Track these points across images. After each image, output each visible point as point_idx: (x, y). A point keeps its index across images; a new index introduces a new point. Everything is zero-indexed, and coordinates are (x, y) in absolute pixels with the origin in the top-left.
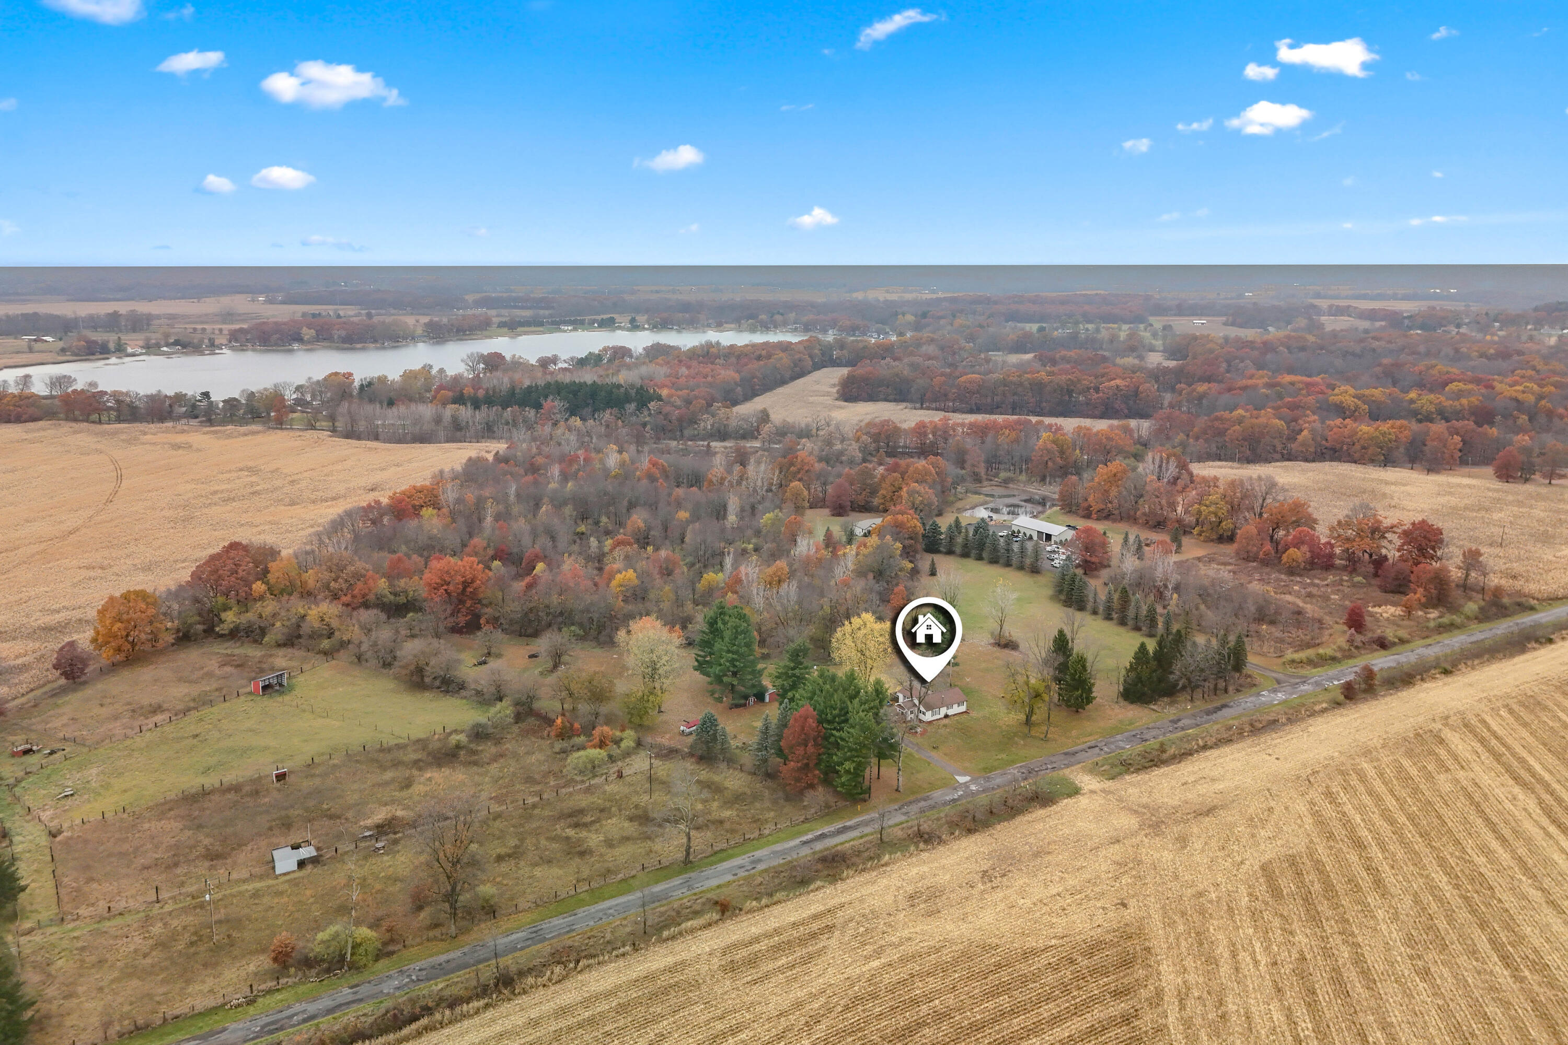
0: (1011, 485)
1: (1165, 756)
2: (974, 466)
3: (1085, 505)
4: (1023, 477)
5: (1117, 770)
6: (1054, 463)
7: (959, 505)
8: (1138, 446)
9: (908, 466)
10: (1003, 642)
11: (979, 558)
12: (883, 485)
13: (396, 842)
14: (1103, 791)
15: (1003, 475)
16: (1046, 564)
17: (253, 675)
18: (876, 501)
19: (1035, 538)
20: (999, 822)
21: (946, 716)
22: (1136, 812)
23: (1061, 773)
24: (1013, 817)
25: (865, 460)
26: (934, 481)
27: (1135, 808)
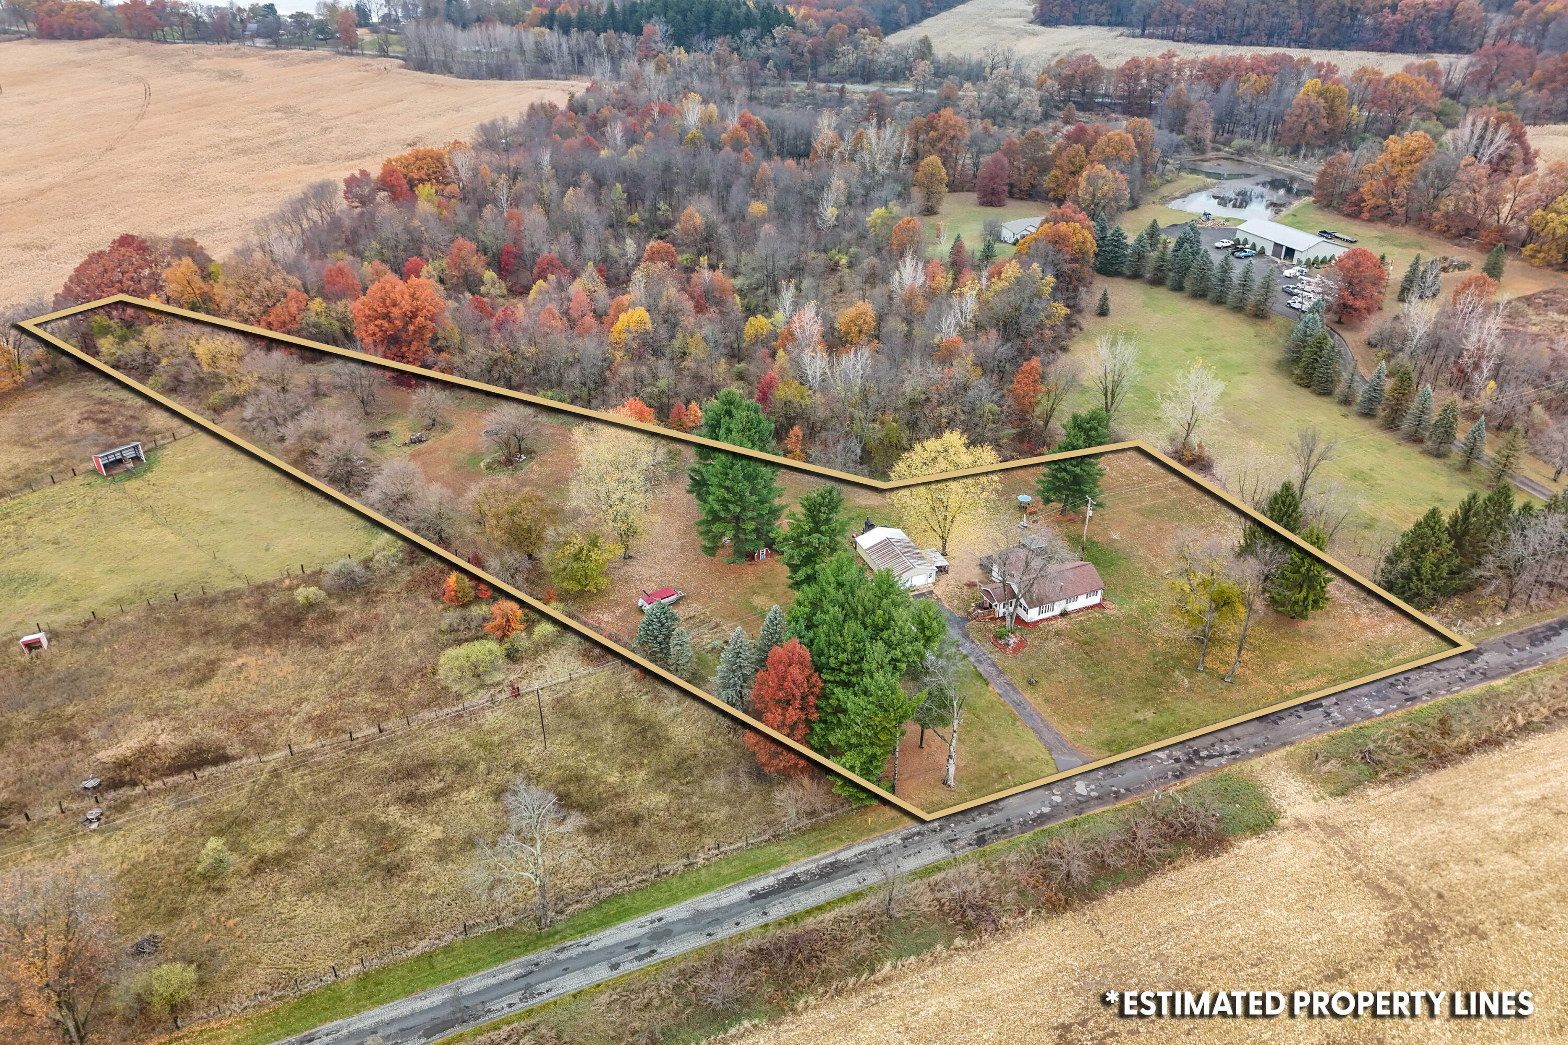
0: (1246, 159)
1: (1451, 744)
2: (1196, 128)
3: (1354, 198)
4: (1267, 147)
5: (1352, 772)
6: (1316, 126)
7: (1165, 191)
8: (1446, 100)
9: (1097, 133)
10: (1188, 456)
11: (1178, 288)
12: (1058, 162)
13: (123, 806)
14: (1322, 825)
15: (1238, 142)
16: (1278, 303)
17: (113, 438)
18: (1047, 182)
19: (1269, 252)
20: (1116, 886)
21: (1064, 614)
22: (1383, 892)
23: (1246, 766)
24: (1142, 878)
25: (1046, 116)
26: (1132, 157)
27: (1383, 881)
